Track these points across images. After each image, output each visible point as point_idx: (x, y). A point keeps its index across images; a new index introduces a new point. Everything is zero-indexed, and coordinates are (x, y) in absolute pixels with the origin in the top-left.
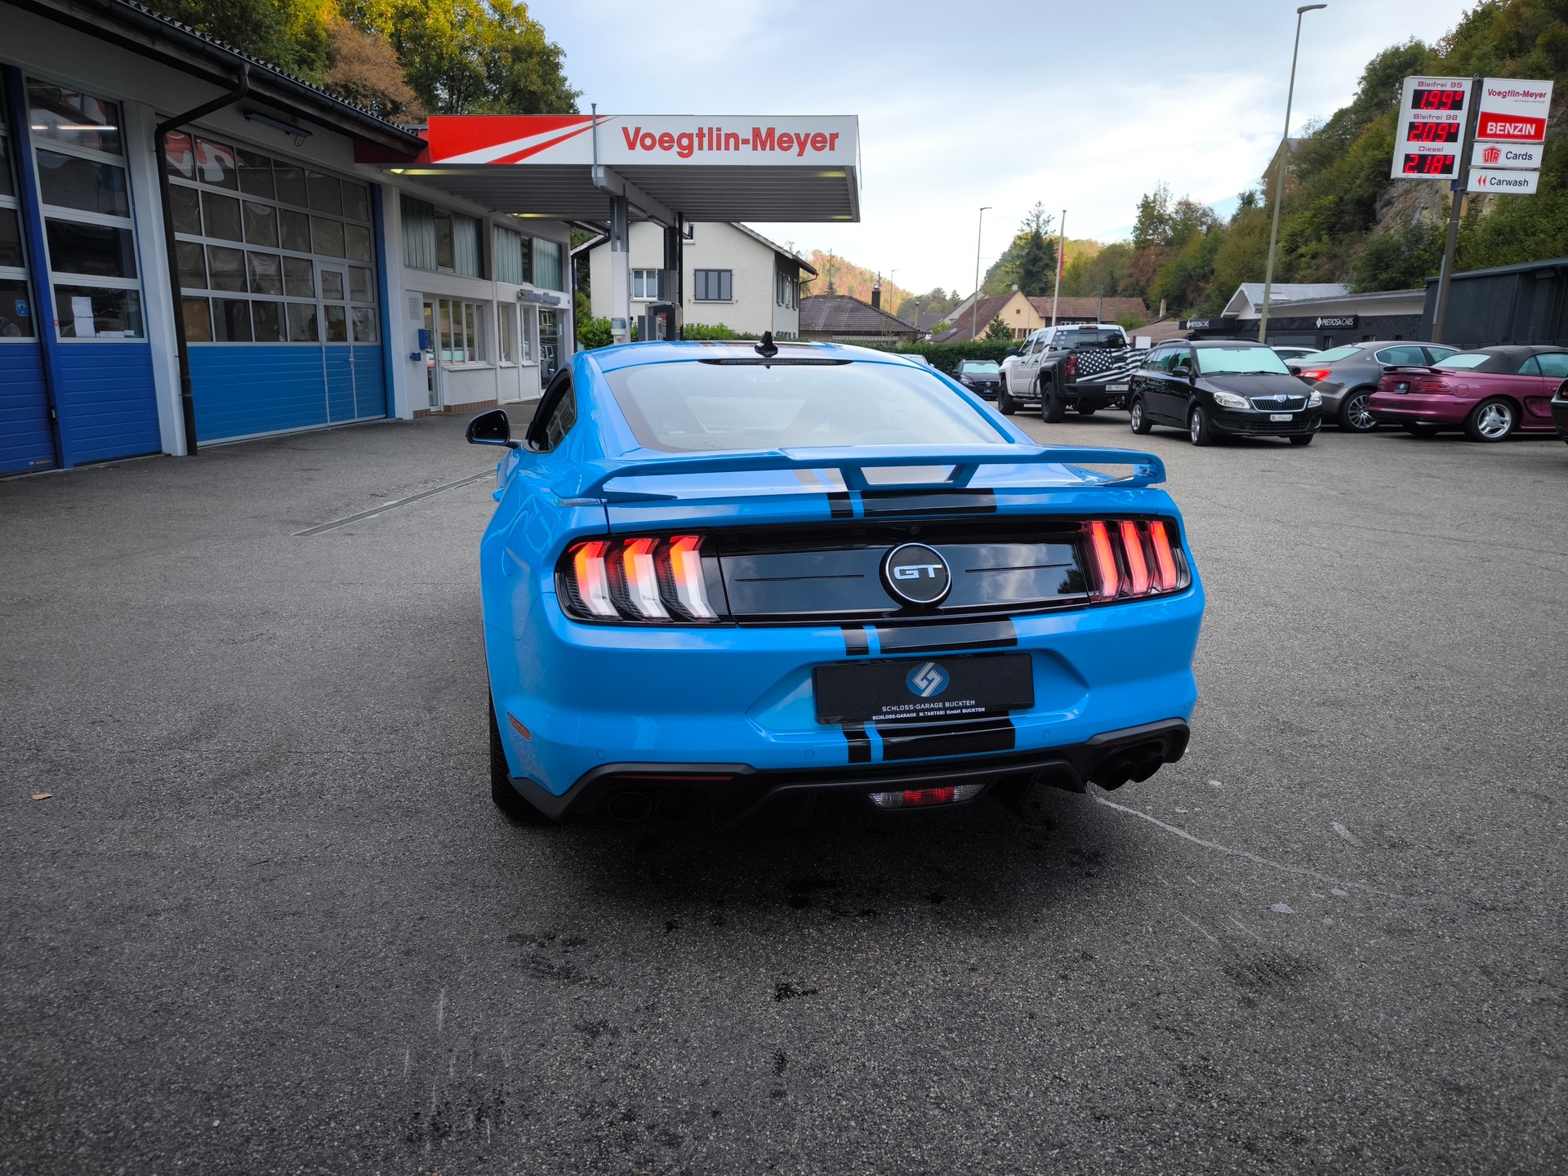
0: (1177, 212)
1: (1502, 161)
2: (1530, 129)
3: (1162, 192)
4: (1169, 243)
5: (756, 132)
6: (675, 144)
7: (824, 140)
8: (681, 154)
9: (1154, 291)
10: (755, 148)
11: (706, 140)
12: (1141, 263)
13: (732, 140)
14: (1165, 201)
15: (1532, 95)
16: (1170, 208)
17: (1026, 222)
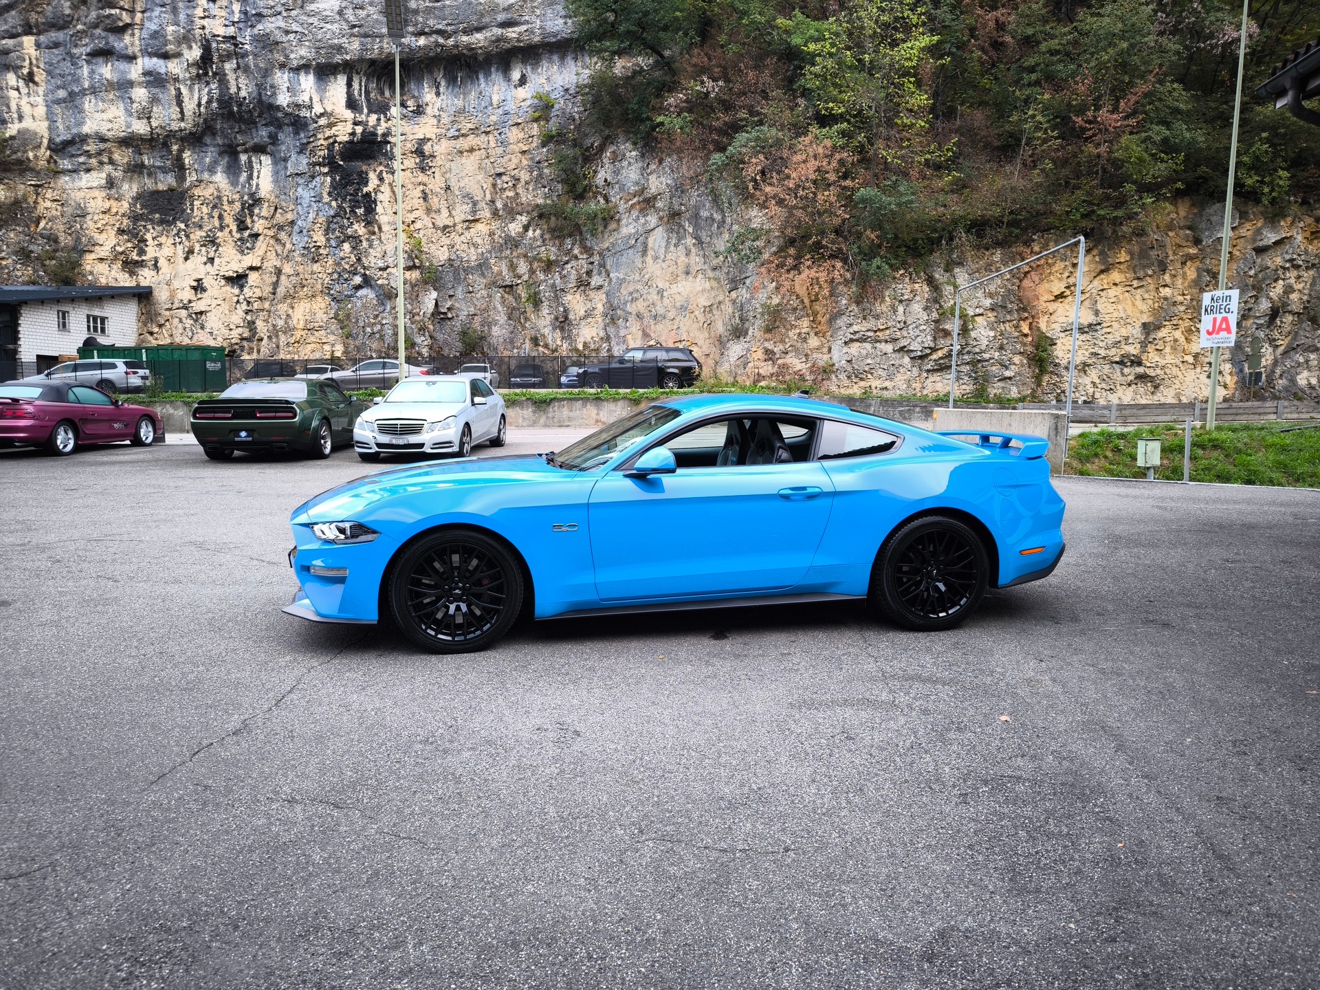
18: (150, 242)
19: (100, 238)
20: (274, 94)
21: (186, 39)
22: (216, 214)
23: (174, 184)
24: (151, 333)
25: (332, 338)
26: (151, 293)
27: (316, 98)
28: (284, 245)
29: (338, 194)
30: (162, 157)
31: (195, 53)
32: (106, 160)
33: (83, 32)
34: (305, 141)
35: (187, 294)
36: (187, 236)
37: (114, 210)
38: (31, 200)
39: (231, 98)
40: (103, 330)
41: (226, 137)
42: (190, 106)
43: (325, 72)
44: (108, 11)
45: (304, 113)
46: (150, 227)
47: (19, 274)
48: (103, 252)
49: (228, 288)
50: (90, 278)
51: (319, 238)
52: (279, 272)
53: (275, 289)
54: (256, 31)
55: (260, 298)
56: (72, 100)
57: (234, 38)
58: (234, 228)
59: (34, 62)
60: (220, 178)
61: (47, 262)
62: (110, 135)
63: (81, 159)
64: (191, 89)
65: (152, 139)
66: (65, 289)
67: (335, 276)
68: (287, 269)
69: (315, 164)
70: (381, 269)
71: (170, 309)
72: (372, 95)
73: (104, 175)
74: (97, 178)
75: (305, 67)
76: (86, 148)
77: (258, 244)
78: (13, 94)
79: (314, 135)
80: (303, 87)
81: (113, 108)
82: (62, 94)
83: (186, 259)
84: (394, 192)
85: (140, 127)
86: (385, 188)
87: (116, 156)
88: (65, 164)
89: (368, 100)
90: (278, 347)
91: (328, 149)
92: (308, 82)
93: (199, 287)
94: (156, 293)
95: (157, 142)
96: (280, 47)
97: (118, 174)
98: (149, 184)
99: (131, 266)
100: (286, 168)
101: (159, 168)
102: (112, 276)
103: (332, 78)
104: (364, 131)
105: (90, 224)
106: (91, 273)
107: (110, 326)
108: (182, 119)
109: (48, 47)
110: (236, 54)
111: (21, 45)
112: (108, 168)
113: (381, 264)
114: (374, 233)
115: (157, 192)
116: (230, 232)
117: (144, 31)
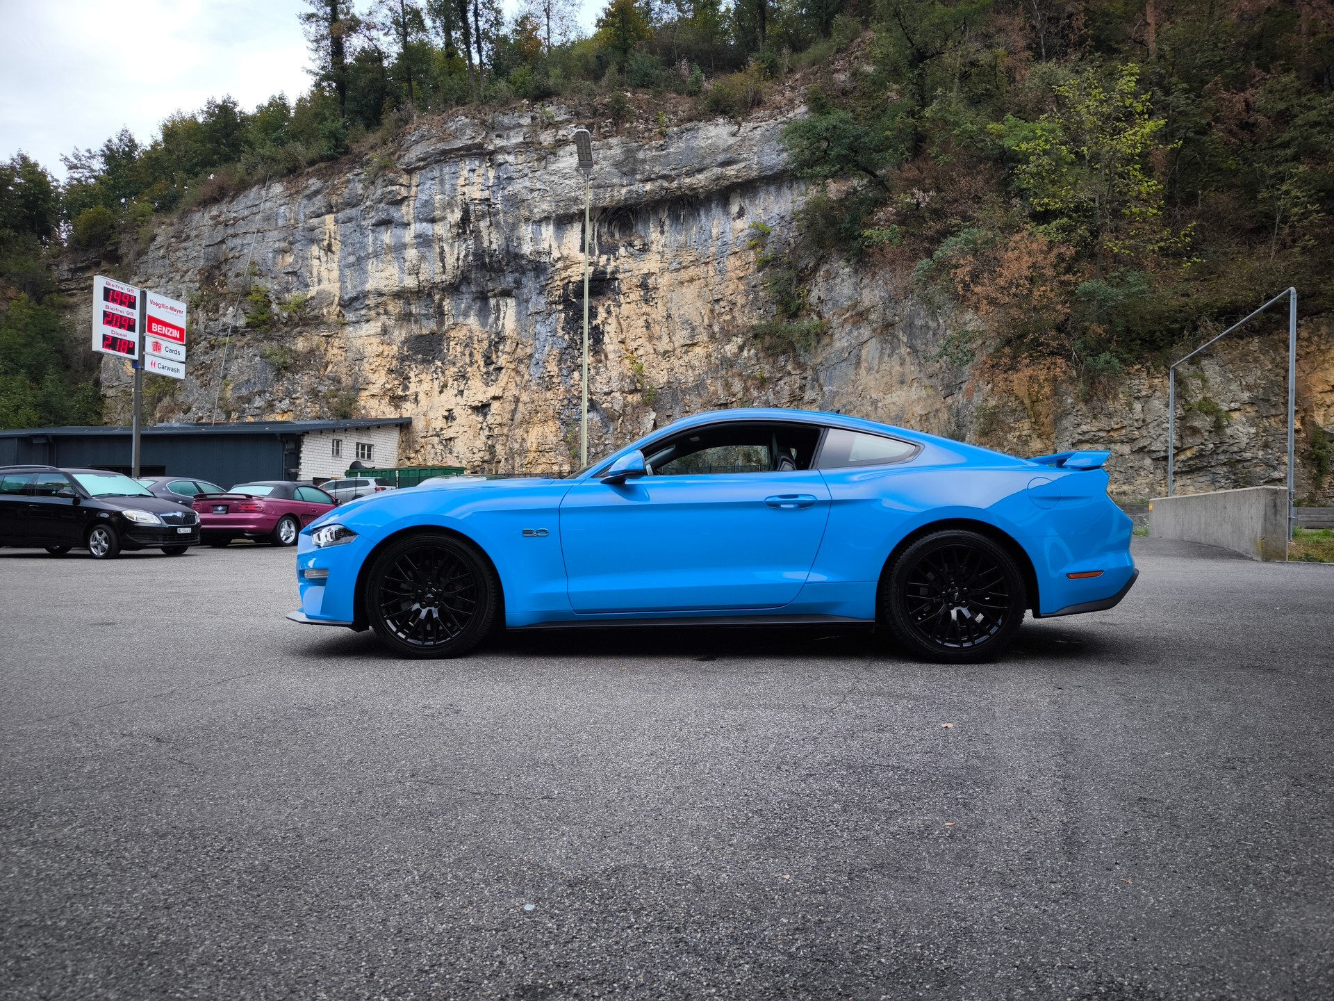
1: (163, 353)
2: (176, 334)
15: (175, 310)
18: (413, 379)
19: (373, 378)
20: (520, 245)
21: (449, 205)
22: (467, 352)
23: (435, 328)
24: (409, 459)
25: (560, 459)
26: (411, 423)
27: (554, 245)
28: (523, 376)
29: (571, 328)
30: (426, 306)
31: (457, 216)
32: (382, 311)
33: (371, 207)
34: (544, 283)
35: (439, 423)
36: (443, 373)
37: (386, 353)
38: (322, 349)
39: (484, 251)
40: (369, 456)
41: (479, 285)
42: (450, 261)
43: (563, 221)
44: (390, 188)
45: (544, 259)
46: (413, 366)
47: (309, 410)
48: (375, 389)
49: (474, 416)
50: (363, 412)
51: (553, 368)
52: (517, 400)
53: (513, 415)
54: (506, 192)
55: (500, 424)
56: (359, 264)
57: (488, 200)
58: (482, 363)
59: (333, 235)
60: (473, 321)
61: (331, 400)
62: (386, 290)
63: (363, 312)
64: (452, 246)
65: (419, 291)
66: (343, 422)
67: (566, 402)
68: (525, 397)
69: (551, 303)
70: (606, 394)
71: (425, 437)
72: (604, 239)
73: (380, 324)
74: (374, 327)
75: (546, 219)
76: (367, 302)
77: (501, 376)
78: (316, 262)
79: (552, 277)
80: (544, 236)
81: (390, 267)
82: (352, 259)
83: (441, 392)
84: (620, 323)
85: (410, 282)
86: (612, 320)
87: (390, 308)
88: (351, 317)
89: (600, 243)
90: (513, 468)
91: (563, 289)
92: (548, 231)
93: (450, 417)
94: (415, 423)
95: (422, 293)
96: (525, 204)
97: (392, 323)
98: (415, 330)
99: (396, 401)
100: (527, 308)
101: (424, 315)
102: (380, 409)
103: (569, 227)
104: (595, 271)
105: (366, 365)
106: (364, 408)
107: (375, 453)
108: (444, 273)
109: (344, 222)
110: (489, 213)
111: (323, 222)
112: (384, 318)
113: (606, 389)
114: (601, 361)
115: (422, 336)
116: (478, 367)
117: (417, 202)
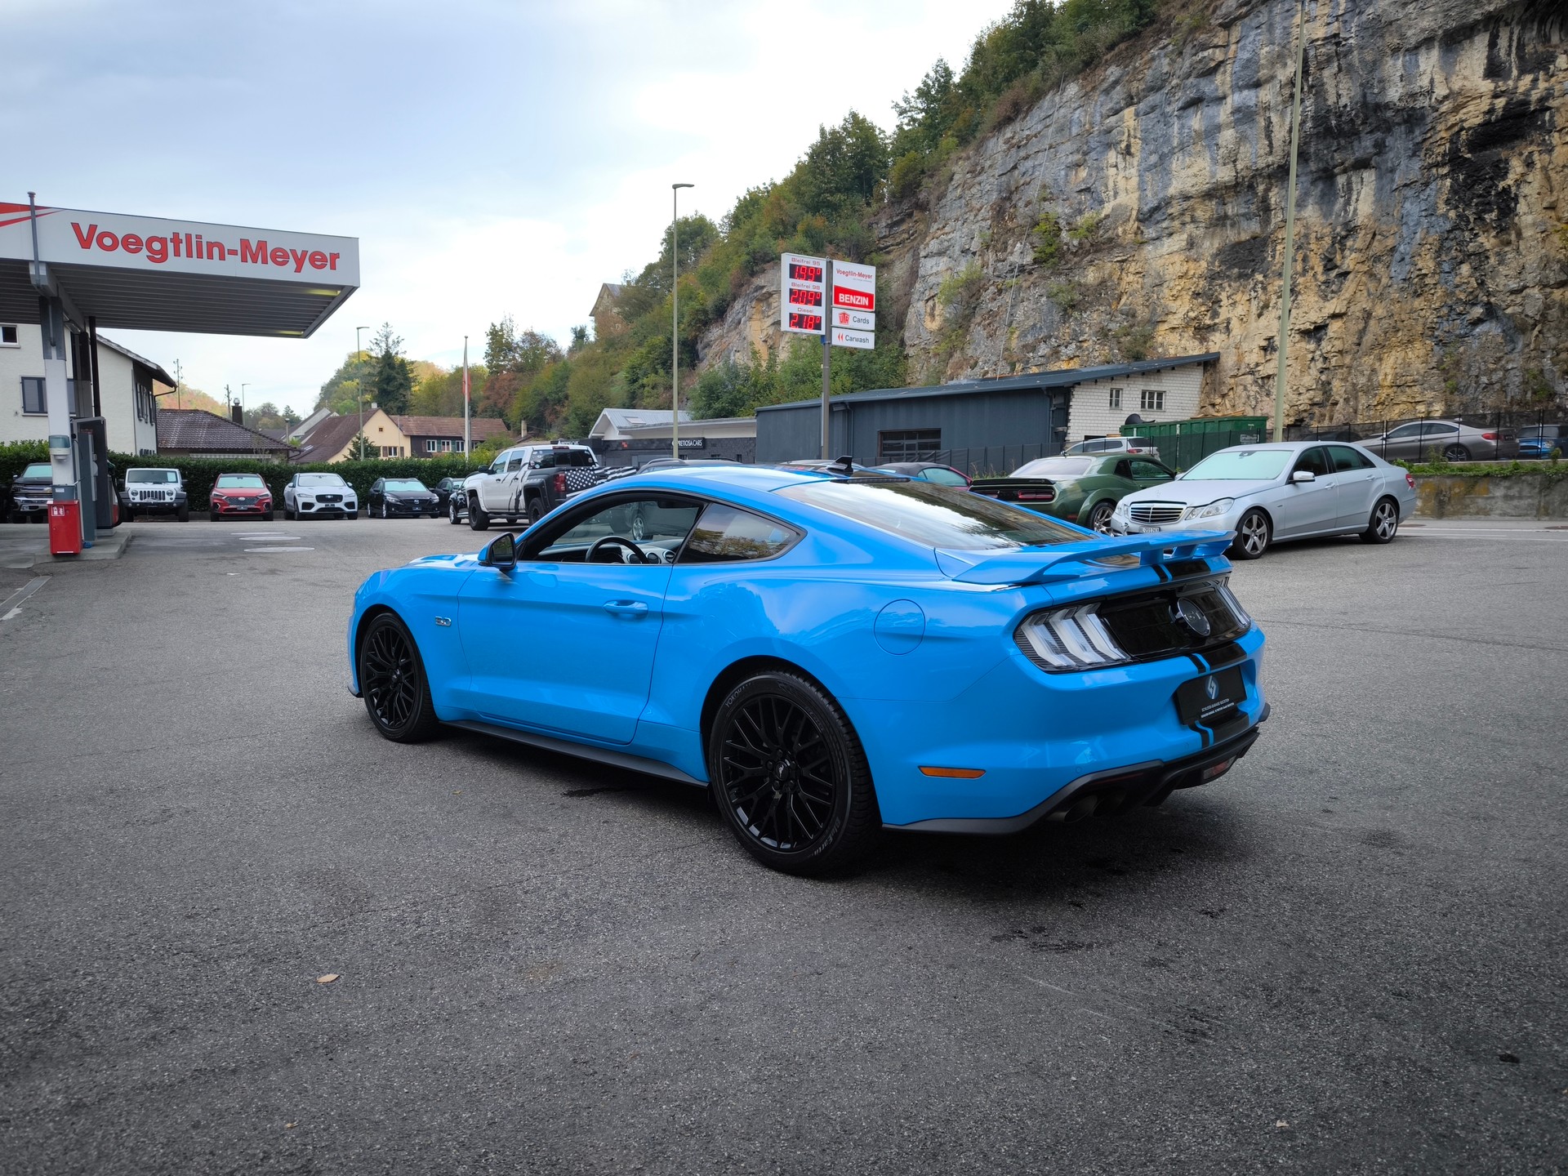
0: (523, 342)
1: (851, 324)
2: (865, 301)
3: (508, 322)
4: (519, 369)
5: (245, 244)
6: (144, 247)
7: (324, 258)
8: (151, 259)
9: (514, 412)
10: (244, 260)
11: (183, 247)
12: (497, 386)
13: (215, 249)
14: (512, 330)
15: (863, 276)
16: (517, 337)
17: (375, 341)
18: (1225, 302)
19: (1173, 306)
20: (1383, 90)
21: (1280, 58)
22: (1299, 257)
23: (1258, 230)
24: (1213, 405)
25: (1429, 394)
26: (1218, 359)
27: (1438, 78)
28: (1380, 280)
29: (1461, 200)
30: (1246, 202)
31: (1292, 67)
32: (1188, 219)
33: (1178, 85)
34: (1420, 139)
35: (1254, 357)
36: (1264, 289)
37: (1191, 273)
38: (1115, 278)
39: (1328, 111)
40: (1159, 406)
41: (1321, 160)
42: (1279, 134)
43: (1453, 40)
44: (1201, 55)
45: (1423, 102)
46: (1226, 285)
47: (1097, 354)
48: (1174, 321)
49: (1303, 344)
50: (1160, 350)
51: (1427, 264)
52: (1368, 315)
53: (1360, 338)
54: (1364, 18)
55: (1340, 352)
56: (1160, 166)
57: (1336, 36)
58: (1319, 269)
59: (1132, 133)
60: (1311, 212)
61: (1122, 340)
62: (1193, 191)
63: (1164, 225)
64: (1282, 114)
65: (1237, 184)
66: (1136, 366)
67: (1445, 310)
68: (1379, 311)
69: (1430, 167)
70: (1513, 292)
71: (1235, 376)
72: (1529, 49)
73: (1185, 236)
74: (1178, 241)
75: (1427, 42)
76: (1170, 211)
77: (1347, 283)
78: (1113, 171)
79: (1433, 128)
80: (1421, 69)
81: (1200, 160)
82: (1154, 158)
83: (1260, 315)
84: (1548, 179)
85: (1225, 174)
86: (1536, 178)
87: (1199, 213)
88: (1150, 232)
89: (1521, 57)
90: (1356, 412)
91: (1451, 142)
92: (1429, 62)
93: (1269, 348)
94: (1223, 359)
95: (1241, 187)
96: (1394, 26)
97: (1200, 232)
98: (1231, 235)
99: (1202, 331)
100: (1393, 180)
101: (1244, 215)
102: (1175, 343)
103: (1466, 44)
104: (1508, 103)
105: (1166, 291)
106: (1162, 345)
107: (1167, 401)
108: (1271, 153)
109: (1146, 114)
110: (1337, 54)
111: (1122, 120)
112: (1190, 227)
113: (1513, 285)
114: (1509, 243)
115: (1239, 243)
116: (1314, 275)
117: (1236, 64)
